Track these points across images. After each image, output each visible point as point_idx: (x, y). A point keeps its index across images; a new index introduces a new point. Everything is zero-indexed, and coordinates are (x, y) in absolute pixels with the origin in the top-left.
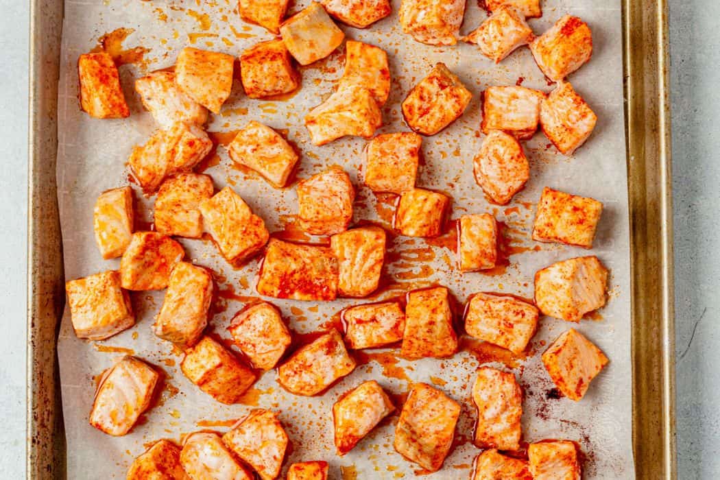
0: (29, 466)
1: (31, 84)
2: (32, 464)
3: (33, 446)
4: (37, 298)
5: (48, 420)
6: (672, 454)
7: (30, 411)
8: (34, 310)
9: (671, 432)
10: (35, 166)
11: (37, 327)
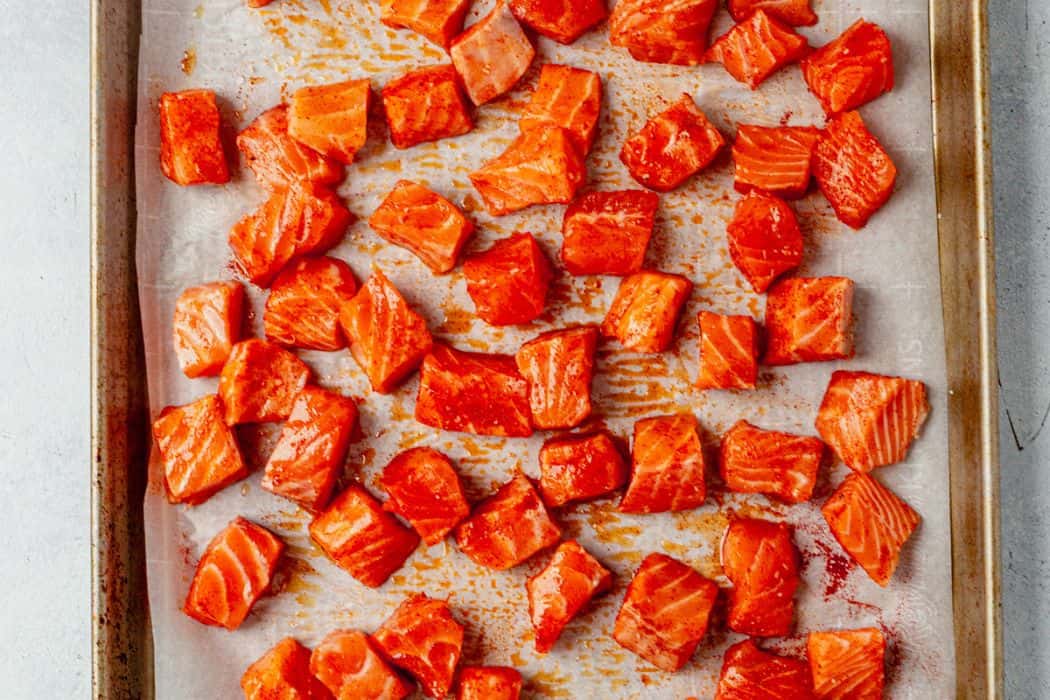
0: (96, 655)
1: (94, 121)
2: (99, 652)
3: (100, 628)
4: (105, 421)
5: (121, 591)
6: (996, 633)
7: (96, 579)
8: (101, 438)
9: (994, 602)
10: (99, 236)
11: (105, 461)
